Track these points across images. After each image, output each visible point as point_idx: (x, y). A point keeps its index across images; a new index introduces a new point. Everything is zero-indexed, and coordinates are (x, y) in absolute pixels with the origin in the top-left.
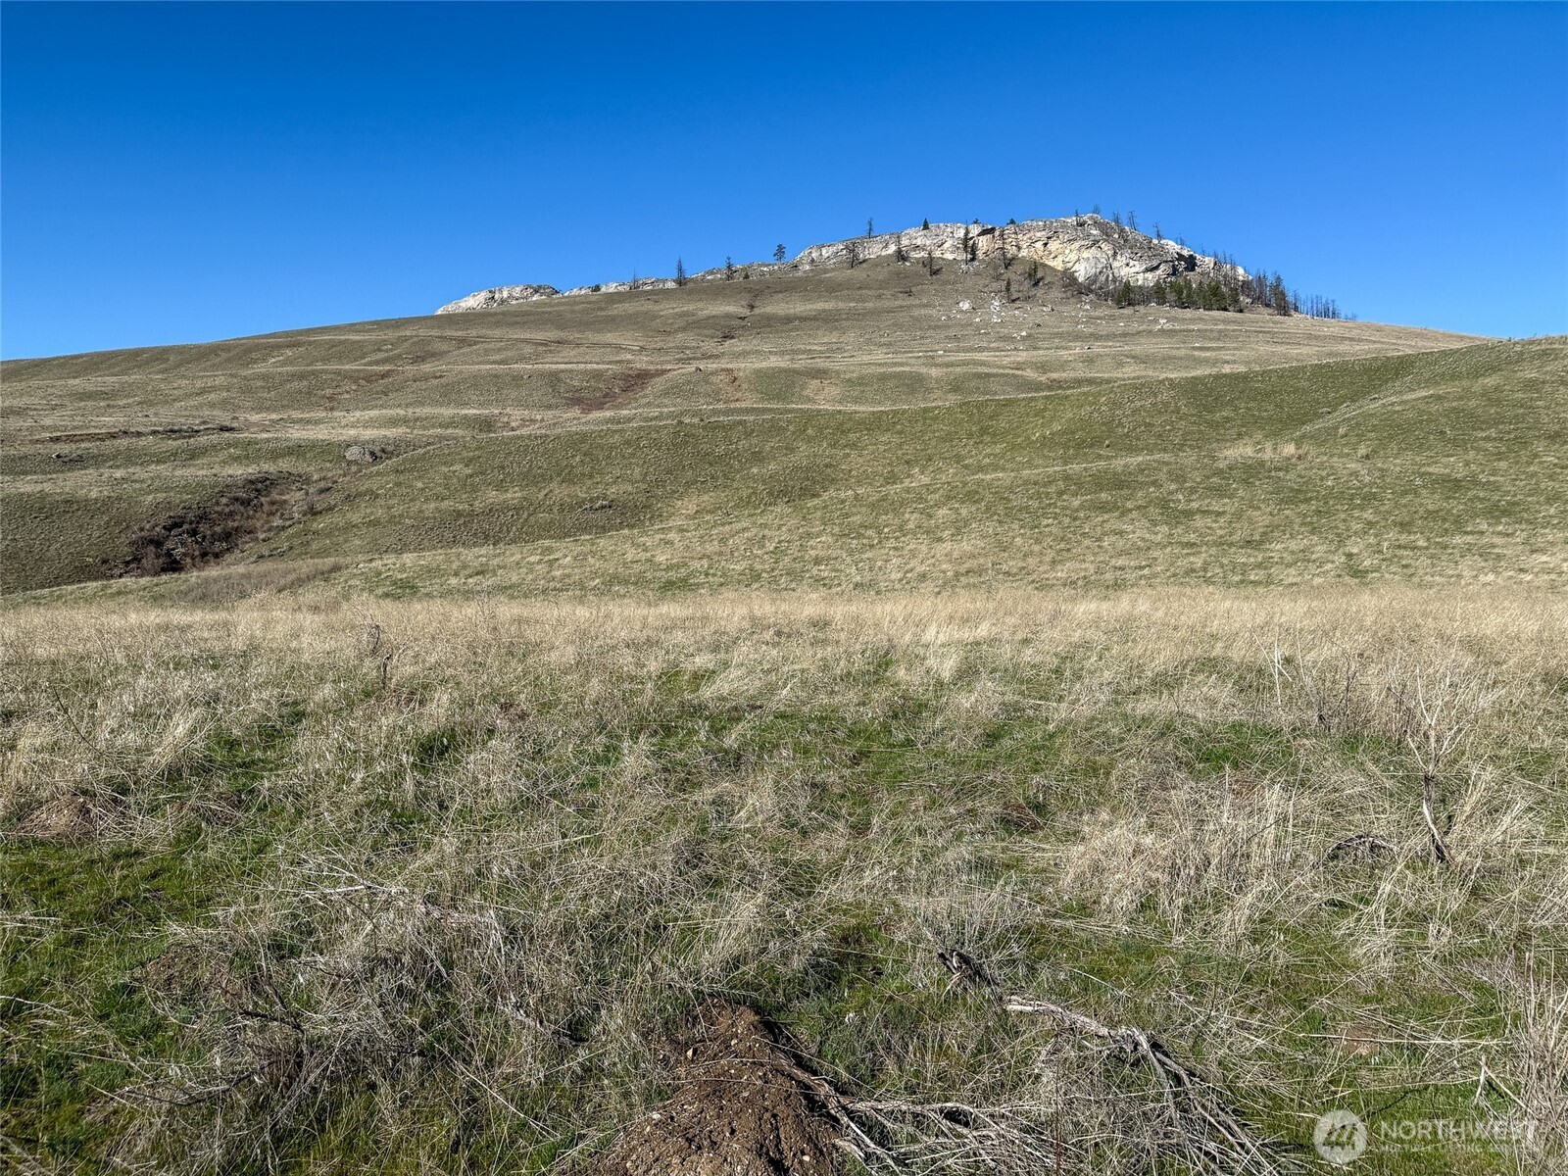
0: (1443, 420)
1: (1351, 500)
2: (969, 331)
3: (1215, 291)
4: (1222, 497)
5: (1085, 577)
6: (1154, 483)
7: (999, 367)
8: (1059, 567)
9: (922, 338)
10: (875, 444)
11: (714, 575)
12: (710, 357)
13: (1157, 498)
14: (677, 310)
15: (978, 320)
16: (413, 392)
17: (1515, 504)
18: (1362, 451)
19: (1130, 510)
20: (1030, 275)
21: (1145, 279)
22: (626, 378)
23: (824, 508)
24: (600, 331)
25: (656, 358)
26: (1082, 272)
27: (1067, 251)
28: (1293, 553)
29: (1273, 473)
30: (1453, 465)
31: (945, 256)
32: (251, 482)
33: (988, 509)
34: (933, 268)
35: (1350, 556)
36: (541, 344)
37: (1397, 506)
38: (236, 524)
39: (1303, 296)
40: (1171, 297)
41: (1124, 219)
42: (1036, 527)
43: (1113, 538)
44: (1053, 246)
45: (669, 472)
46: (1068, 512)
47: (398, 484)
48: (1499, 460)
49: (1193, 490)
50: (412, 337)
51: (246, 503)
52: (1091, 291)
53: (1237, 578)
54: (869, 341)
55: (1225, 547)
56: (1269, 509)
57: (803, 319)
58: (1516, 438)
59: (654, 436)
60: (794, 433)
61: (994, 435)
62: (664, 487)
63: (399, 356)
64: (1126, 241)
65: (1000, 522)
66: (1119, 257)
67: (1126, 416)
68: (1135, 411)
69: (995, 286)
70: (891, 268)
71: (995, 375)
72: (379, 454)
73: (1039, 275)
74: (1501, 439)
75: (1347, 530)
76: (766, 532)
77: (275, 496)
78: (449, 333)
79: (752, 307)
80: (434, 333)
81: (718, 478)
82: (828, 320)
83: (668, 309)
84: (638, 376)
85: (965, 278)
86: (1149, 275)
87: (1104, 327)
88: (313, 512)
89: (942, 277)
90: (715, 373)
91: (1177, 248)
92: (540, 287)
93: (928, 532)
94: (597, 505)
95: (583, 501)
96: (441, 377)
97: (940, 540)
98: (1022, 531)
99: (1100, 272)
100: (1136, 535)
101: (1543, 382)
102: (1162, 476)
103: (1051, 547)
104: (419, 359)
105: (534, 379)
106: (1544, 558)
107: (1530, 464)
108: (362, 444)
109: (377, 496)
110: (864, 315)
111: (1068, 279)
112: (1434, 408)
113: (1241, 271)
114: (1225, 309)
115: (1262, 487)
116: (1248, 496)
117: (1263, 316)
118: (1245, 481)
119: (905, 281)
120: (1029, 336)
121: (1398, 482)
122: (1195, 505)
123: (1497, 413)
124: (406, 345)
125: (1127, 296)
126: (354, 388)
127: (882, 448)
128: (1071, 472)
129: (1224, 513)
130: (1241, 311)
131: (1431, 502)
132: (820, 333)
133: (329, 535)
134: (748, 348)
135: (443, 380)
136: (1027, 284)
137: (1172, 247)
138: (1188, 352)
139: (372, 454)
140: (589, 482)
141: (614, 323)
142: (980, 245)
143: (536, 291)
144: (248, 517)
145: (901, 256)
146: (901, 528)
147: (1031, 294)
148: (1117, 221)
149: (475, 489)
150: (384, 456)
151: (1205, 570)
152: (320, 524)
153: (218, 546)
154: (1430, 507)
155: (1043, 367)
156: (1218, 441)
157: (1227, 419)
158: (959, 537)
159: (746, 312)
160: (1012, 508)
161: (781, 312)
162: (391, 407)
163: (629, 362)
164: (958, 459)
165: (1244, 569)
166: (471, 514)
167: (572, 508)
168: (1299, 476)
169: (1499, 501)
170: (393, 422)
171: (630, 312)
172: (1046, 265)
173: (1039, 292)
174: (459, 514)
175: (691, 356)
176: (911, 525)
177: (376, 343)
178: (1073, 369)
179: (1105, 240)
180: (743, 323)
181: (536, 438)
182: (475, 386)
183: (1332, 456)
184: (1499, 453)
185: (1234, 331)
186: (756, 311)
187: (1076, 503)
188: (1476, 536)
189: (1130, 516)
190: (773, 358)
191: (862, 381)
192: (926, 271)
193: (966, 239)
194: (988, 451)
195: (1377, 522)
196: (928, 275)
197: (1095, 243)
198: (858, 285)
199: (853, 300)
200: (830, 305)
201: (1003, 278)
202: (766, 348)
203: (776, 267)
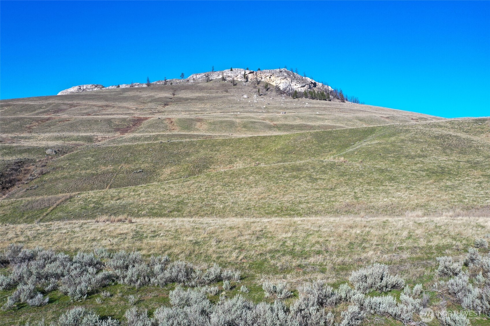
0: (381, 151)
1: (357, 175)
2: (247, 105)
3: (322, 94)
4: (325, 174)
5: (292, 200)
6: (307, 169)
7: (258, 119)
8: (285, 197)
9: (232, 107)
10: (225, 150)
11: (191, 199)
12: (161, 112)
13: (308, 174)
14: (148, 95)
15: (250, 101)
16: (60, 126)
17: (396, 177)
18: (360, 160)
19: (302, 178)
20: (265, 87)
21: (301, 90)
22: (134, 121)
23: (216, 176)
24: (121, 102)
25: (142, 112)
26: (282, 87)
27: (277, 80)
28: (342, 192)
29: (338, 167)
30: (382, 165)
31: (238, 80)
32: (17, 163)
33: (264, 177)
34: (234, 83)
35: (355, 193)
36: (100, 107)
37: (368, 177)
38: (13, 178)
39: (348, 96)
40: (309, 95)
41: (294, 70)
42: (277, 183)
43: (298, 187)
44: (272, 78)
45: (160, 159)
46: (285, 178)
47: (70, 164)
48: (393, 163)
49: (317, 172)
50: (53, 103)
51: (16, 170)
52: (285, 93)
53: (328, 200)
54: (214, 108)
55: (326, 190)
56: (336, 178)
57: (192, 99)
58: (398, 157)
59: (154, 147)
60: (199, 146)
61: (261, 148)
62: (159, 164)
63: (49, 111)
64: (295, 77)
65: (267, 181)
66: (293, 82)
67: (299, 144)
68: (301, 142)
69: (255, 90)
70: (220, 83)
71: (257, 122)
72: (57, 152)
73: (268, 87)
74: (394, 157)
75: (355, 185)
76: (200, 184)
77: (25, 167)
78: (66, 102)
79: (174, 94)
80: (60, 102)
81: (176, 161)
82: (200, 99)
83: (145, 94)
84: (138, 120)
85: (245, 87)
86: (302, 88)
87: (289, 105)
88: (42, 174)
89: (238, 86)
90: (165, 119)
91: (311, 80)
92: (97, 85)
93: (248, 185)
94: (138, 171)
95: (134, 170)
96: (69, 120)
97: (252, 187)
98: (274, 184)
99: (287, 87)
100: (304, 186)
101: (405, 140)
102: (309, 167)
103: (282, 190)
104: (56, 112)
105: (102, 122)
106: (399, 193)
107: (400, 165)
108: (51, 148)
109: (64, 168)
110: (212, 98)
111: (277, 89)
112: (379, 147)
113: (330, 87)
114: (326, 100)
115: (335, 171)
116: (331, 174)
117: (336, 102)
118: (331, 169)
119: (225, 87)
120: (266, 108)
121: (368, 170)
122: (318, 177)
123: (394, 149)
124: (51, 106)
125: (296, 95)
126: (37, 124)
127: (227, 152)
128: (285, 165)
129: (325, 179)
130: (330, 100)
131: (376, 176)
132: (198, 104)
133: (50, 182)
134: (174, 109)
135: (70, 122)
136: (265, 90)
137: (309, 80)
138: (315, 116)
139: (55, 152)
140: (134, 163)
141: (126, 99)
142: (249, 77)
143: (96, 87)
144: (17, 175)
145: (224, 79)
146: (240, 183)
147: (266, 93)
148: (292, 71)
149: (97, 166)
150: (59, 152)
151: (321, 197)
152: (46, 178)
153: (8, 185)
154: (376, 178)
155: (272, 120)
156: (324, 152)
157: (326, 145)
158: (257, 186)
159: (172, 96)
160: (270, 177)
161: (184, 97)
162: (53, 132)
163: (133, 114)
164: (251, 156)
165: (330, 197)
166: (97, 174)
167: (130, 172)
168: (344, 168)
169: (392, 176)
170: (57, 138)
171: (131, 95)
172: (270, 84)
173: (268, 93)
174: (93, 175)
175: (154, 111)
176: (243, 182)
177: (39, 105)
178: (281, 121)
179: (288, 77)
180: (171, 100)
181: (114, 147)
182: (82, 124)
183: (353, 161)
184: (394, 161)
185: (328, 108)
186: (175, 96)
187: (287, 175)
188: (385, 187)
189: (302, 180)
190: (183, 113)
191: (214, 123)
192: (232, 84)
193: (245, 75)
194: (259, 153)
195: (363, 182)
196: (233, 85)
197: (285, 78)
198: (210, 88)
199: (208, 93)
200: (201, 95)
201: (257, 87)
202: (180, 109)
203: (181, 81)
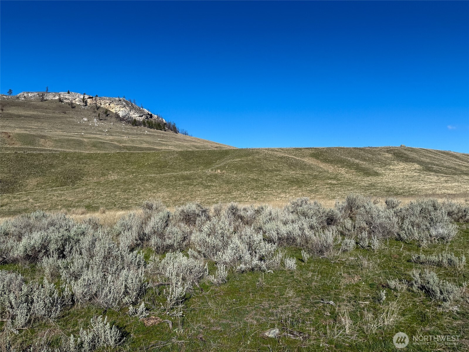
2: (88, 127)
3: (158, 125)
7: (105, 140)
9: (73, 128)
15: (90, 124)
17: (269, 184)
20: (105, 113)
26: (121, 114)
27: (116, 108)
30: (253, 176)
31: (76, 103)
34: (72, 106)
37: (249, 185)
39: (179, 129)
40: (147, 125)
41: (132, 101)
44: (112, 105)
45: (19, 170)
48: (260, 175)
52: (124, 120)
54: (53, 127)
57: (25, 117)
58: (261, 171)
62: (19, 175)
64: (133, 107)
66: (131, 112)
69: (94, 114)
70: (57, 104)
73: (108, 113)
74: (258, 171)
79: (2, 110)
81: (39, 172)
82: (36, 118)
85: (84, 111)
86: (140, 118)
87: (130, 131)
89: (76, 109)
91: (147, 111)
99: (126, 115)
107: (266, 176)
110: (50, 118)
111: (117, 116)
113: (164, 120)
114: (162, 130)
117: (171, 133)
119: (63, 109)
120: (108, 131)
125: (135, 123)
127: (96, 165)
130: (165, 131)
132: (33, 122)
136: (104, 115)
138: (158, 141)
142: (88, 101)
145: (60, 100)
147: (106, 118)
148: (130, 101)
161: (16, 113)
164: (123, 169)
172: (110, 111)
173: (108, 118)
178: (128, 143)
179: (127, 106)
185: (166, 136)
186: (4, 111)
192: (70, 106)
193: (84, 99)
194: (132, 167)
196: (71, 108)
197: (125, 106)
198: (45, 108)
199: (44, 112)
200: (35, 113)
201: (96, 112)
202: (13, 125)
203: (10, 97)
